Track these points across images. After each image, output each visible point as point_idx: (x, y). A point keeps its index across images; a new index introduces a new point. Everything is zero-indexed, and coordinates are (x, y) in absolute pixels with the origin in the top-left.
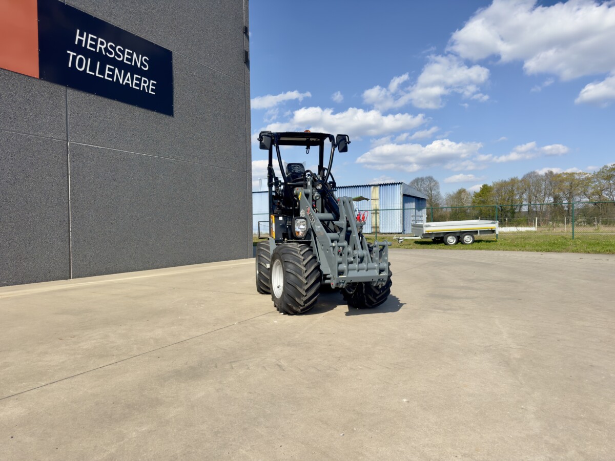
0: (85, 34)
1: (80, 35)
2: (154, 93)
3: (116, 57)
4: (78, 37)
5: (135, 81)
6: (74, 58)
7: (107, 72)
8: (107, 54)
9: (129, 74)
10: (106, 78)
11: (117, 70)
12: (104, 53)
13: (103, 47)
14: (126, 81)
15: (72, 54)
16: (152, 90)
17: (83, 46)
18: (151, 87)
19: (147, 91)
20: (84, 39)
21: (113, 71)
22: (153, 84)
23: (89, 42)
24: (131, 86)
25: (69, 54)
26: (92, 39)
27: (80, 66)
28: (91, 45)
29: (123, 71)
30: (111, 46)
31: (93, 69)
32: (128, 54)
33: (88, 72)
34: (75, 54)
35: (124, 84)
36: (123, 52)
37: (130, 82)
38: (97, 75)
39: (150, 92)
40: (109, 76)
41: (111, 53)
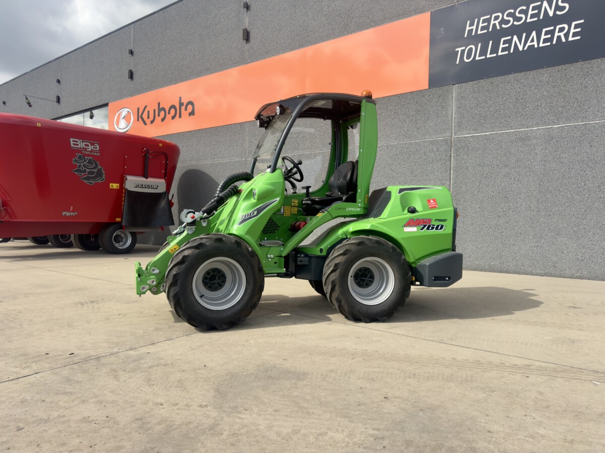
0: (476, 20)
1: (469, 26)
2: (579, 38)
3: (516, 23)
4: (468, 28)
5: (543, 37)
6: (463, 51)
7: (501, 46)
8: (504, 26)
9: (534, 34)
10: (500, 53)
11: (515, 38)
12: (498, 28)
13: (497, 22)
14: (529, 44)
15: (460, 49)
16: (575, 35)
17: (473, 34)
18: (572, 31)
19: (564, 40)
20: (474, 27)
21: (509, 42)
22: (576, 26)
23: (481, 25)
24: (536, 46)
25: (458, 51)
26: (484, 21)
27: (468, 57)
28: (483, 28)
29: (524, 35)
30: (509, 15)
31: (483, 52)
32: (534, 9)
33: (477, 58)
34: (464, 48)
35: (525, 49)
36: (525, 12)
37: (535, 43)
38: (488, 56)
39: (570, 39)
40: (504, 50)
41: (509, 21)
